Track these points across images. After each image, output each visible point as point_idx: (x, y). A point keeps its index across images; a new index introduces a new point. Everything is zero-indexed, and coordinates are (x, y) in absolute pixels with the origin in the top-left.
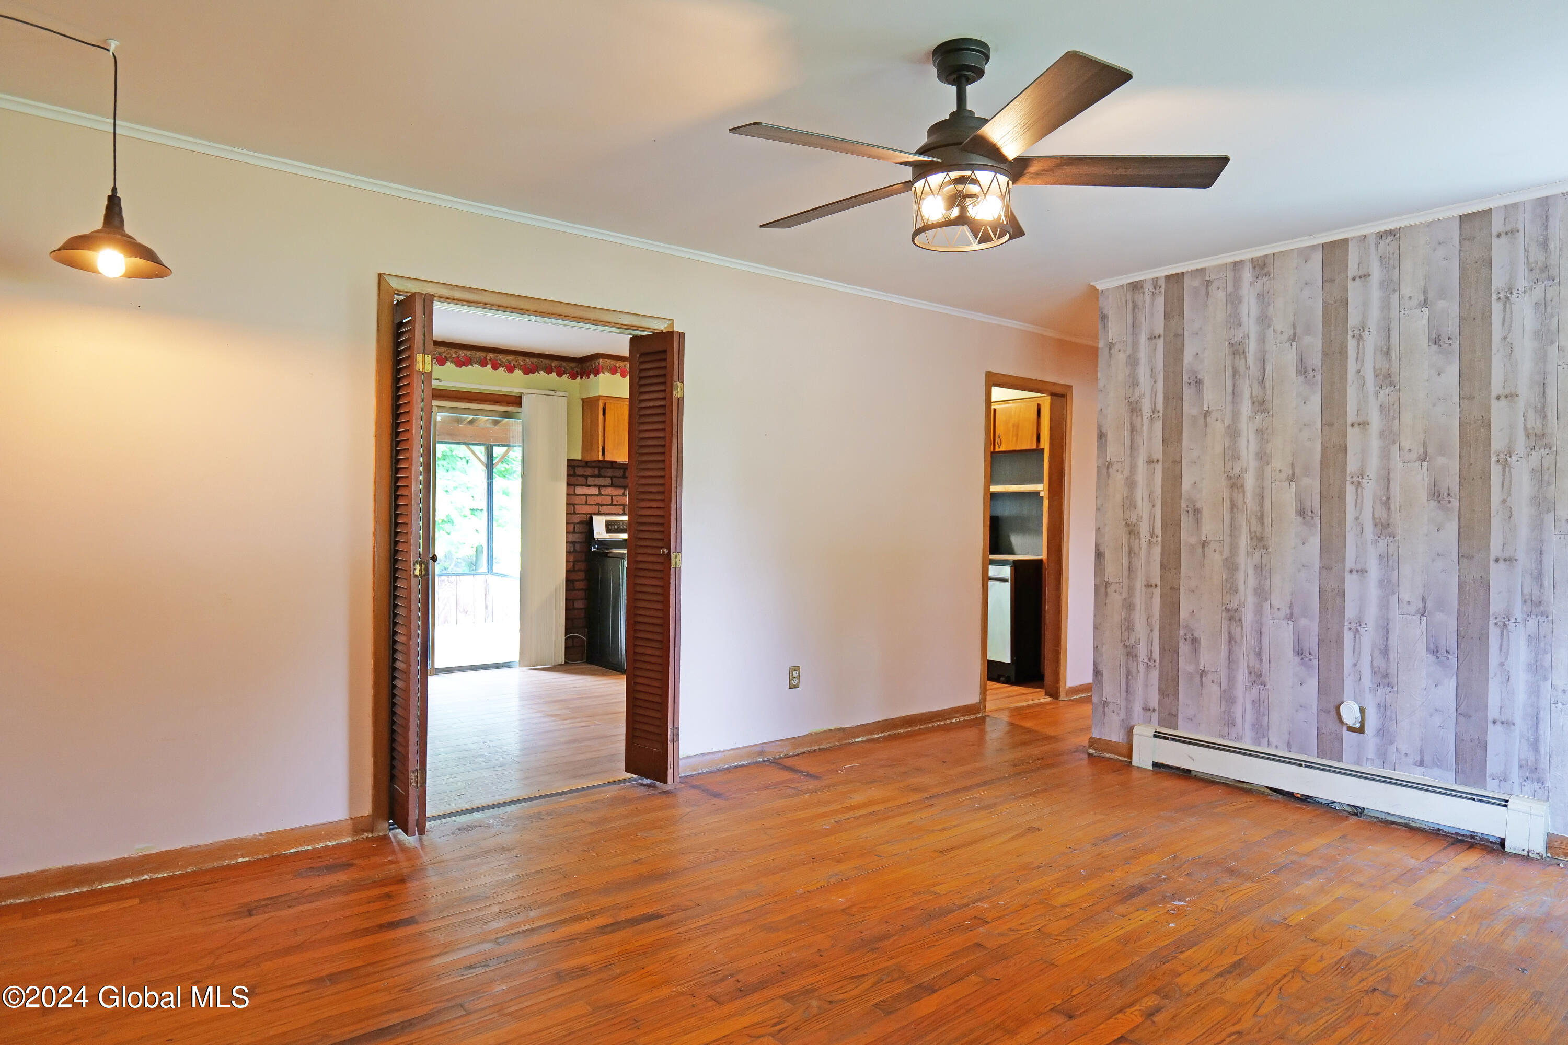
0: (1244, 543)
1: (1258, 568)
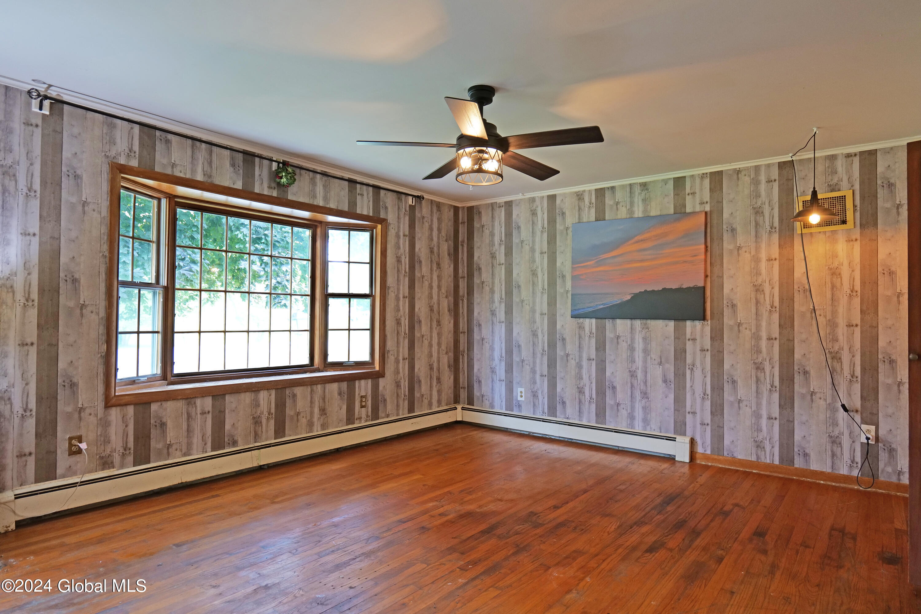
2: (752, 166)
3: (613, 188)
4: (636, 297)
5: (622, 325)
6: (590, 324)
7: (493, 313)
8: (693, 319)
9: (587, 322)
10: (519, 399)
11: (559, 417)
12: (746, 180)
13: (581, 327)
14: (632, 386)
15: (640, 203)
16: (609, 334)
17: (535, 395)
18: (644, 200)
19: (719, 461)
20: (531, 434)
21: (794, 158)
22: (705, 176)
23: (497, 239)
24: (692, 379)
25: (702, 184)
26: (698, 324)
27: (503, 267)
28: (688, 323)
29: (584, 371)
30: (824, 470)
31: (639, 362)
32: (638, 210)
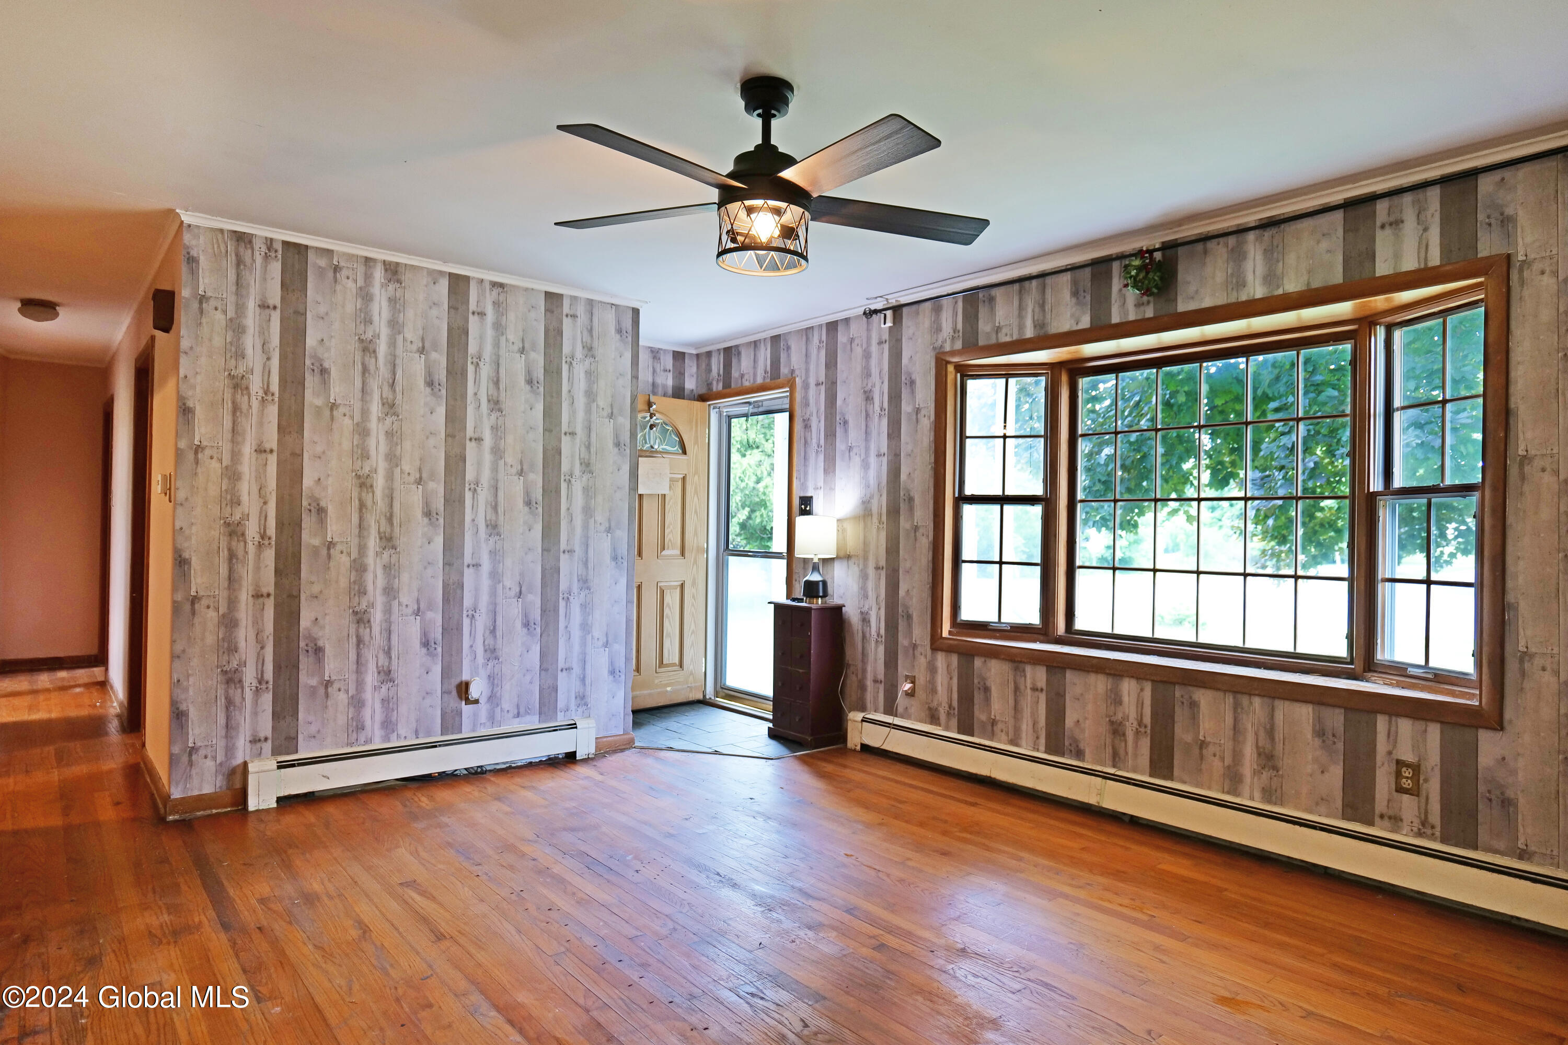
0: (373, 543)
1: (387, 568)
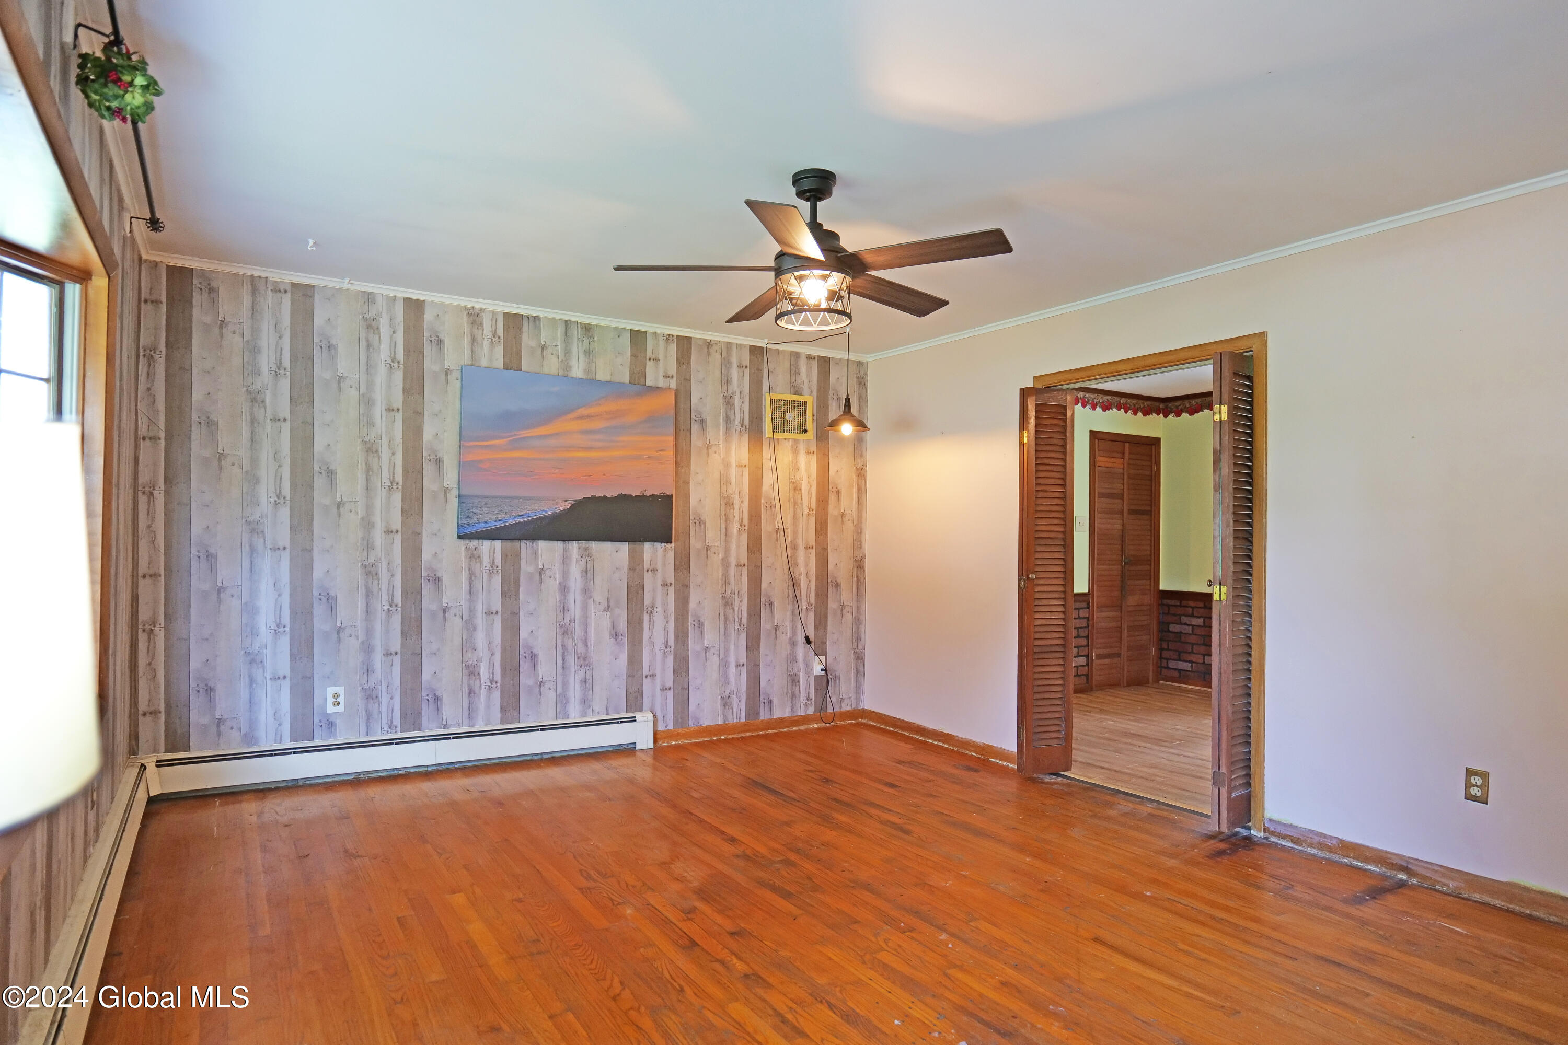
2: (724, 342)
3: (536, 319)
4: (578, 505)
5: (548, 550)
6: (491, 550)
7: (254, 529)
8: (653, 541)
9: (485, 546)
10: (330, 709)
11: (428, 729)
12: (717, 358)
13: (473, 556)
14: (564, 649)
15: (581, 356)
16: (526, 567)
17: (370, 695)
18: (587, 353)
19: (685, 736)
20: (362, 776)
21: (768, 346)
22: (671, 339)
23: (266, 362)
24: (651, 628)
25: (667, 349)
26: (659, 546)
27: (286, 427)
28: (647, 546)
29: (480, 637)
30: (785, 716)
31: (575, 610)
32: (578, 367)
